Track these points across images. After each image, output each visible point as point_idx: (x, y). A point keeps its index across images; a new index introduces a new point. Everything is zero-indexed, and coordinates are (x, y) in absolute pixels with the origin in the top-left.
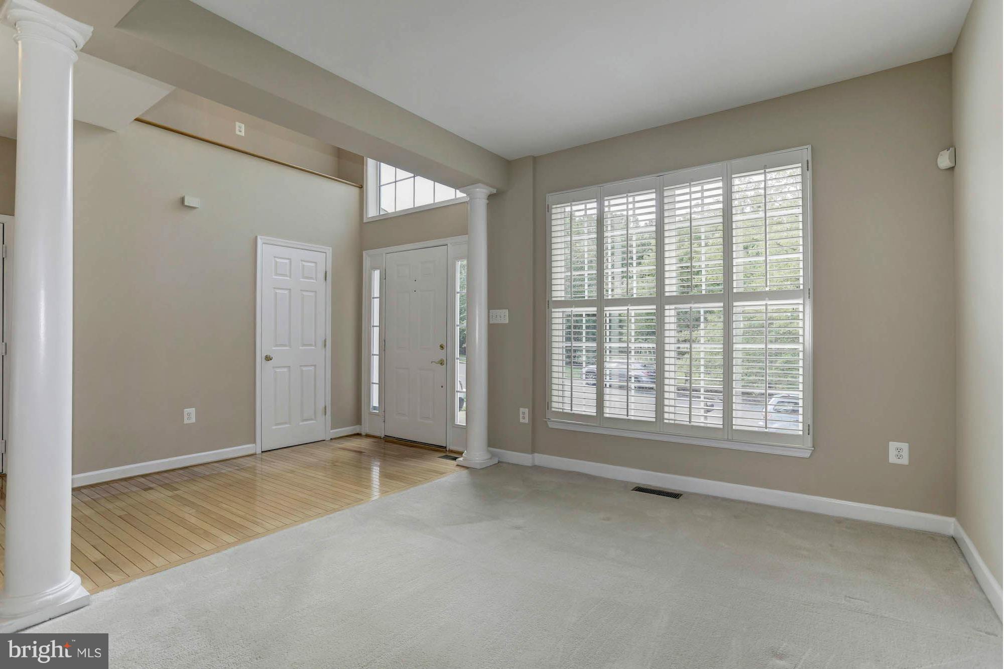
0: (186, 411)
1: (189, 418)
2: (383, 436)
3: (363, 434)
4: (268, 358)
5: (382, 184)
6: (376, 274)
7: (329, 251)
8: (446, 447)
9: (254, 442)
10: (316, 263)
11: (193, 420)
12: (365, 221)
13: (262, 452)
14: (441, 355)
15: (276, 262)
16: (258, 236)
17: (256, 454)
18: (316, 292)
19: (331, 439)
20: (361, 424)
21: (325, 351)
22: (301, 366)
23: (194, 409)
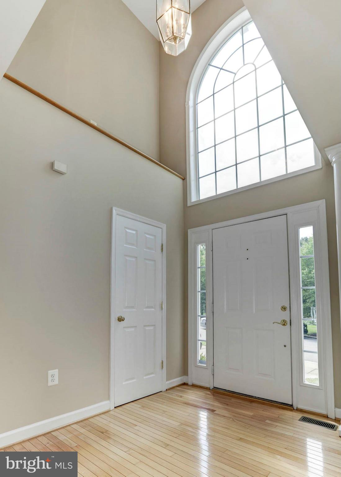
0: (50, 372)
1: (53, 380)
2: (212, 387)
3: (190, 383)
4: (120, 319)
5: (200, 177)
6: (201, 248)
7: (164, 226)
8: (292, 405)
9: (109, 398)
10: (155, 236)
11: (56, 382)
12: (189, 205)
13: (115, 407)
14: (285, 316)
15: (126, 232)
16: (114, 207)
17: (110, 411)
18: (155, 261)
19: (166, 390)
20: (188, 376)
21: (162, 312)
22: (144, 326)
23: (57, 370)
